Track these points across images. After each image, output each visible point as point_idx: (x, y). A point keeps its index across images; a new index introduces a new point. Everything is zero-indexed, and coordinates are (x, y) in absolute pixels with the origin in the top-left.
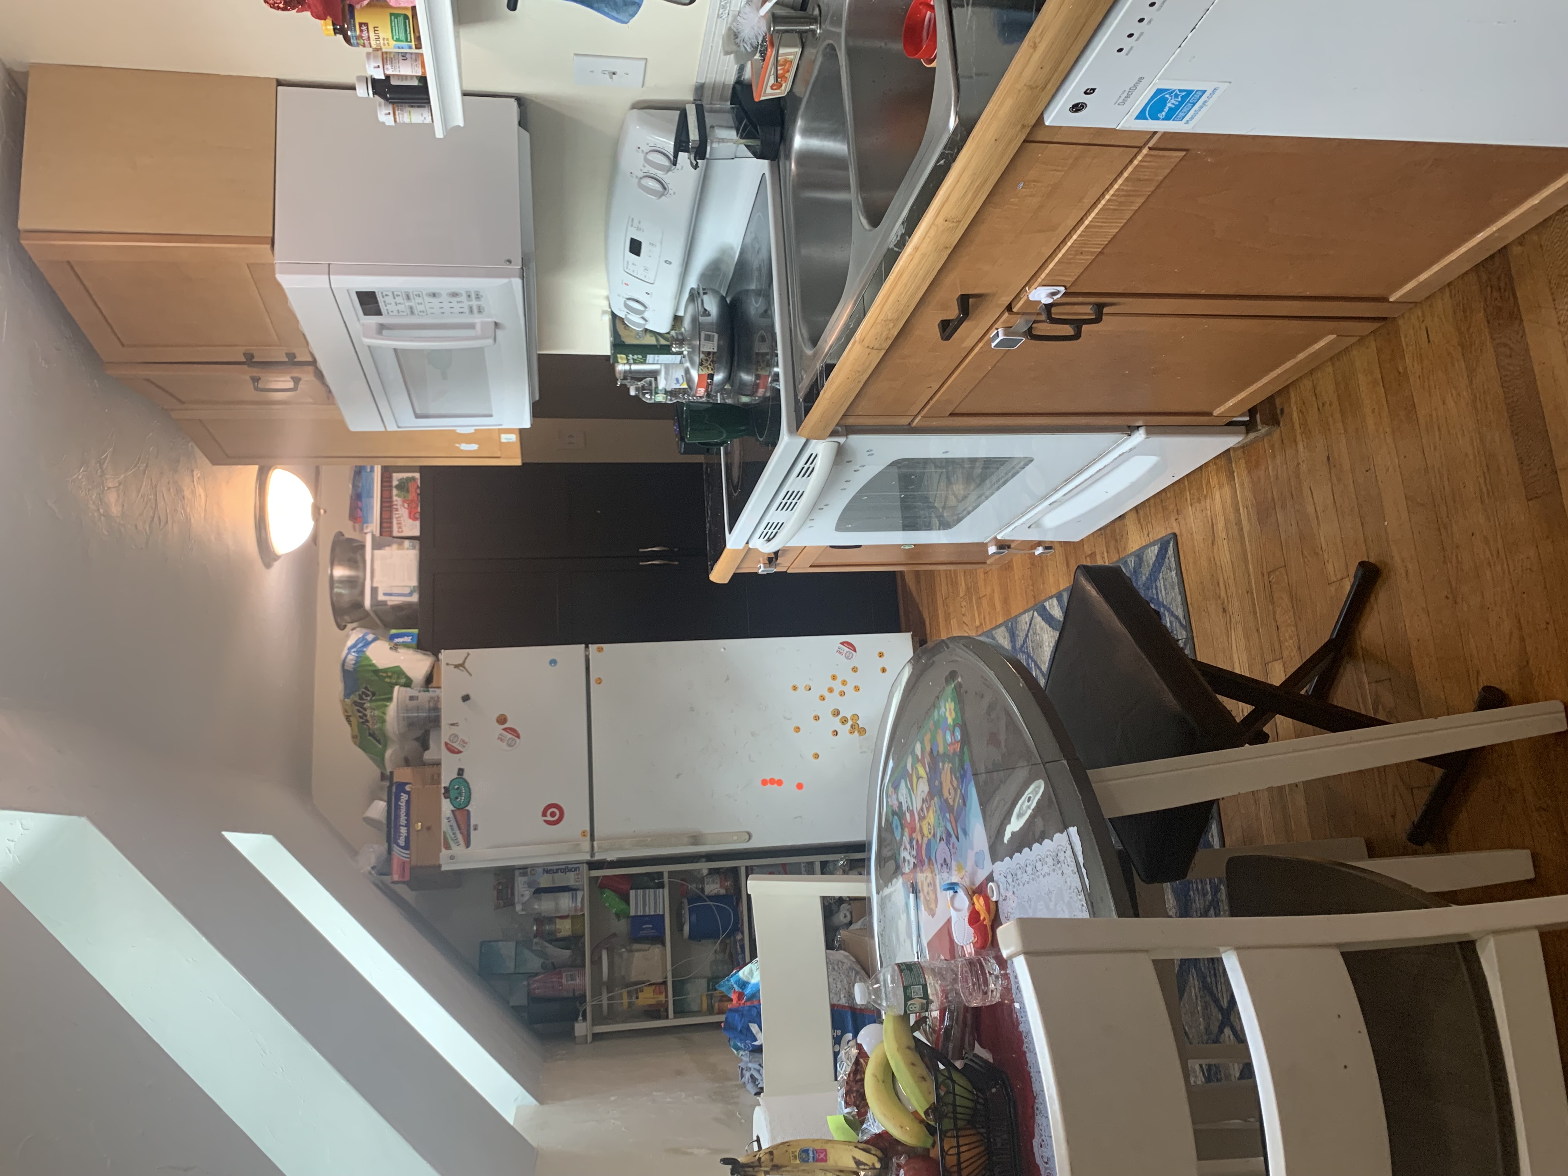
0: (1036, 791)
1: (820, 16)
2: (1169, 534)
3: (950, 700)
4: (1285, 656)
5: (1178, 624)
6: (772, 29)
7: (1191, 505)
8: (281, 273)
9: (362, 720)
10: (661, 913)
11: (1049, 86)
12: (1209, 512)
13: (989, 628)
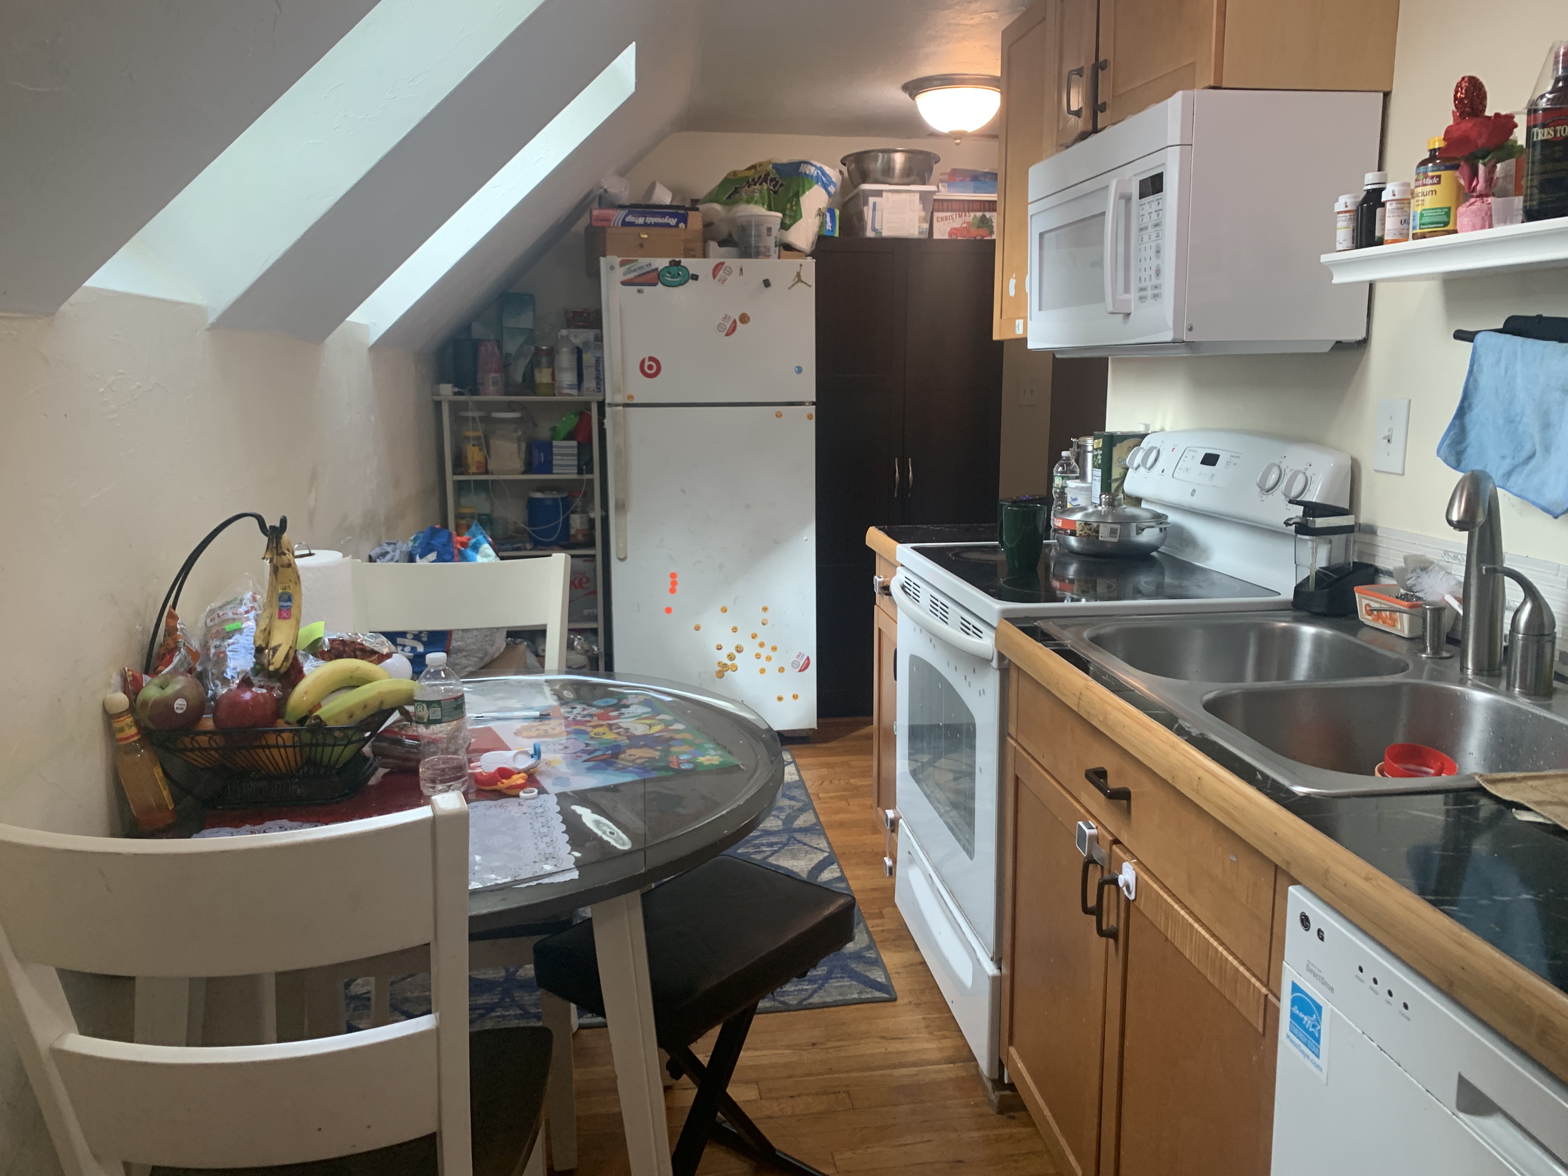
1: (1440, 658)
2: (896, 993)
3: (722, 760)
4: (763, 1102)
5: (804, 997)
6: (1427, 607)
7: (923, 1018)
8: (1184, 96)
9: (750, 180)
10: (554, 471)
11: (1326, 891)
12: (915, 1035)
13: (816, 806)
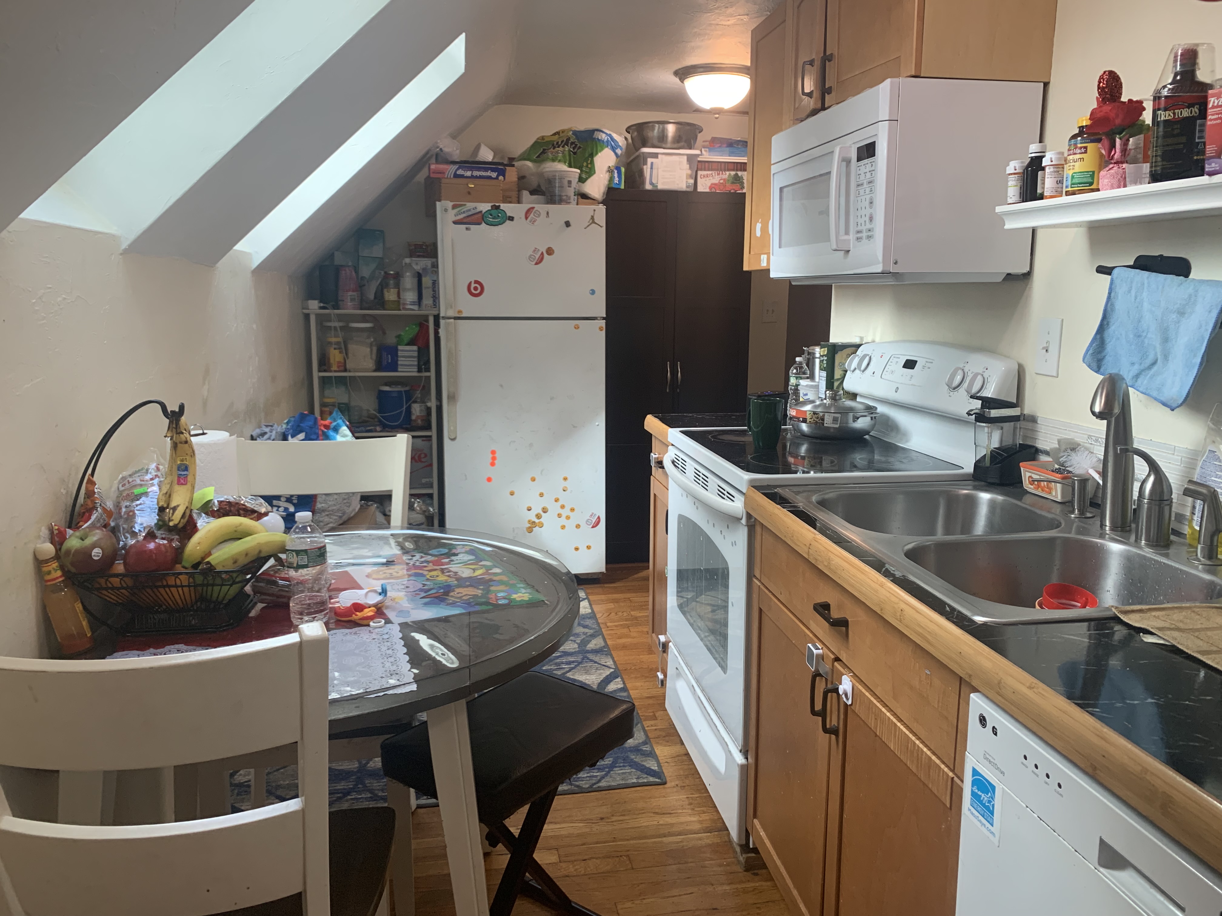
0: (450, 661)
1: (1085, 518)
2: (666, 778)
3: (531, 596)
4: (561, 864)
5: (594, 782)
6: (1076, 478)
7: (687, 798)
8: (891, 83)
9: (555, 143)
10: (399, 370)
11: (1000, 698)
12: (680, 811)
13: (605, 633)
